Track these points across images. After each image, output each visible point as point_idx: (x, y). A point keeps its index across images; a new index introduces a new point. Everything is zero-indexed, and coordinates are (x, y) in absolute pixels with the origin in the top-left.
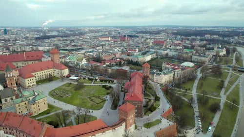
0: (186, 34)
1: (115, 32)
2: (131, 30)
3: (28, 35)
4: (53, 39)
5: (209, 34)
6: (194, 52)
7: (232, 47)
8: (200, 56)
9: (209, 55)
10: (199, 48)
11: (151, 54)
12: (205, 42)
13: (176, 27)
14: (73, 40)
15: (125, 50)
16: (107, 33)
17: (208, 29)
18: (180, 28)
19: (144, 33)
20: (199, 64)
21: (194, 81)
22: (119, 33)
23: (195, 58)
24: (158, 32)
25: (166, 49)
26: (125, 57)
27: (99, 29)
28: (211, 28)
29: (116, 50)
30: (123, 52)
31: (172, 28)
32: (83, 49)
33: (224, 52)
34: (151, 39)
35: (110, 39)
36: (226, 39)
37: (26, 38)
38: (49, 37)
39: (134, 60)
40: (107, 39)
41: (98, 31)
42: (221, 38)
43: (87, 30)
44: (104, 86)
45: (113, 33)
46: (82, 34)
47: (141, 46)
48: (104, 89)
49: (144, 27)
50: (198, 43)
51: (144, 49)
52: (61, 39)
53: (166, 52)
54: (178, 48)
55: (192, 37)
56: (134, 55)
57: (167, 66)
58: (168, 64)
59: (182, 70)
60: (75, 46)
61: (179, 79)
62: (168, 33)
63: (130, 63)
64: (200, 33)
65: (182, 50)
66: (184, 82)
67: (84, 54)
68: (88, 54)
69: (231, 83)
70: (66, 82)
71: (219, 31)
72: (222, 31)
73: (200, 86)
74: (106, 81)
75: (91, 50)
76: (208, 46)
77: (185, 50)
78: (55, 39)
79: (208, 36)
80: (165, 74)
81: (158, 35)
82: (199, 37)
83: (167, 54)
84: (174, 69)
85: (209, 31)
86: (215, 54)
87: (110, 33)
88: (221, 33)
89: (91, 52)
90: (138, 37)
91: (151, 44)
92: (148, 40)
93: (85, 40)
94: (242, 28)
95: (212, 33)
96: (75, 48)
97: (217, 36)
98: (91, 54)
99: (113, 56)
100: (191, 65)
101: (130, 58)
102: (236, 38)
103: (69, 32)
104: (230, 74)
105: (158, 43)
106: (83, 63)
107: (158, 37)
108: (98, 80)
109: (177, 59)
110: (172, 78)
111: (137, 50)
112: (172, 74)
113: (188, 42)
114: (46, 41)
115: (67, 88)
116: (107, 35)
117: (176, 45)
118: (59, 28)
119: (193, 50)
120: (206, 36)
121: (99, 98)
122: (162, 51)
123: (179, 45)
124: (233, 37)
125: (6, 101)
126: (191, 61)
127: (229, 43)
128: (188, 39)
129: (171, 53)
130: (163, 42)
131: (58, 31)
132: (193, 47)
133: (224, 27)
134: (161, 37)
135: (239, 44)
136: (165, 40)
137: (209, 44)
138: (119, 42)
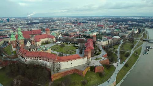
0: (117, 21)
1: (74, 20)
2: (83, 19)
3: (22, 22)
4: (38, 24)
5: (130, 21)
6: (120, 31)
7: (143, 29)
8: (123, 33)
9: (128, 32)
10: (123, 29)
11: (96, 32)
12: (127, 26)
13: (111, 17)
14: (50, 25)
15: (81, 30)
16: (69, 21)
17: (130, 18)
18: (113, 17)
19: (91, 21)
20: (122, 37)
21: (119, 45)
22: (76, 21)
23: (120, 34)
24: (100, 20)
25: (105, 29)
26: (82, 34)
27: (63, 18)
28: (132, 18)
29: (76, 30)
30: (80, 31)
31: (108, 18)
32: (57, 29)
33: (137, 31)
34: (96, 24)
35: (71, 24)
36: (140, 24)
37: (22, 24)
38: (35, 23)
39: (87, 35)
40: (69, 24)
41: (63, 20)
42: (137, 24)
43: (56, 19)
44: (74, 46)
45: (73, 21)
46: (53, 21)
47: (90, 28)
48: (74, 47)
49: (91, 17)
50: (123, 26)
51: (92, 29)
52: (43, 24)
53: (104, 31)
54: (111, 29)
55: (120, 23)
56: (86, 32)
57: (105, 38)
58: (105, 37)
59: (113, 39)
60: (52, 28)
61: (111, 44)
62: (106, 21)
63: (85, 36)
64: (125, 20)
65: (114, 30)
66: (113, 45)
67: (59, 32)
68: (61, 32)
69: (138, 46)
70: (55, 44)
71: (137, 19)
72: (139, 19)
73: (122, 47)
74: (74, 44)
75: (62, 30)
76: (129, 28)
77: (115, 30)
78: (39, 24)
79: (130, 22)
80: (104, 41)
81: (100, 22)
82: (124, 23)
83: (105, 32)
84: (108, 39)
85: (131, 19)
86: (132, 32)
87: (70, 20)
88: (138, 20)
89: (62, 31)
90: (87, 23)
91: (96, 27)
92: (94, 25)
93: (57, 25)
94: (152, 17)
95: (132, 20)
96: (53, 29)
97: (135, 22)
98: (63, 32)
99: (75, 33)
100: (118, 37)
101: (85, 34)
102: (147, 23)
103: (45, 20)
104: (138, 42)
105: (100, 26)
106: (60, 36)
107: (100, 23)
108: (71, 43)
109: (111, 35)
110: (107, 43)
111: (88, 30)
112: (107, 41)
113: (117, 26)
114: (34, 25)
115: (57, 47)
116: (69, 22)
117: (110, 27)
118: (38, 17)
119: (120, 30)
120: (128, 22)
121: (73, 50)
122: (102, 31)
123: (112, 27)
124: (144, 23)
125: (33, 50)
126: (118, 36)
127: (142, 26)
128: (118, 24)
129: (107, 32)
130: (103, 26)
131: (39, 20)
132: (120, 28)
133: (141, 17)
134: (102, 23)
135: (148, 27)
136: (104, 25)
137: (130, 27)
138: (77, 26)
